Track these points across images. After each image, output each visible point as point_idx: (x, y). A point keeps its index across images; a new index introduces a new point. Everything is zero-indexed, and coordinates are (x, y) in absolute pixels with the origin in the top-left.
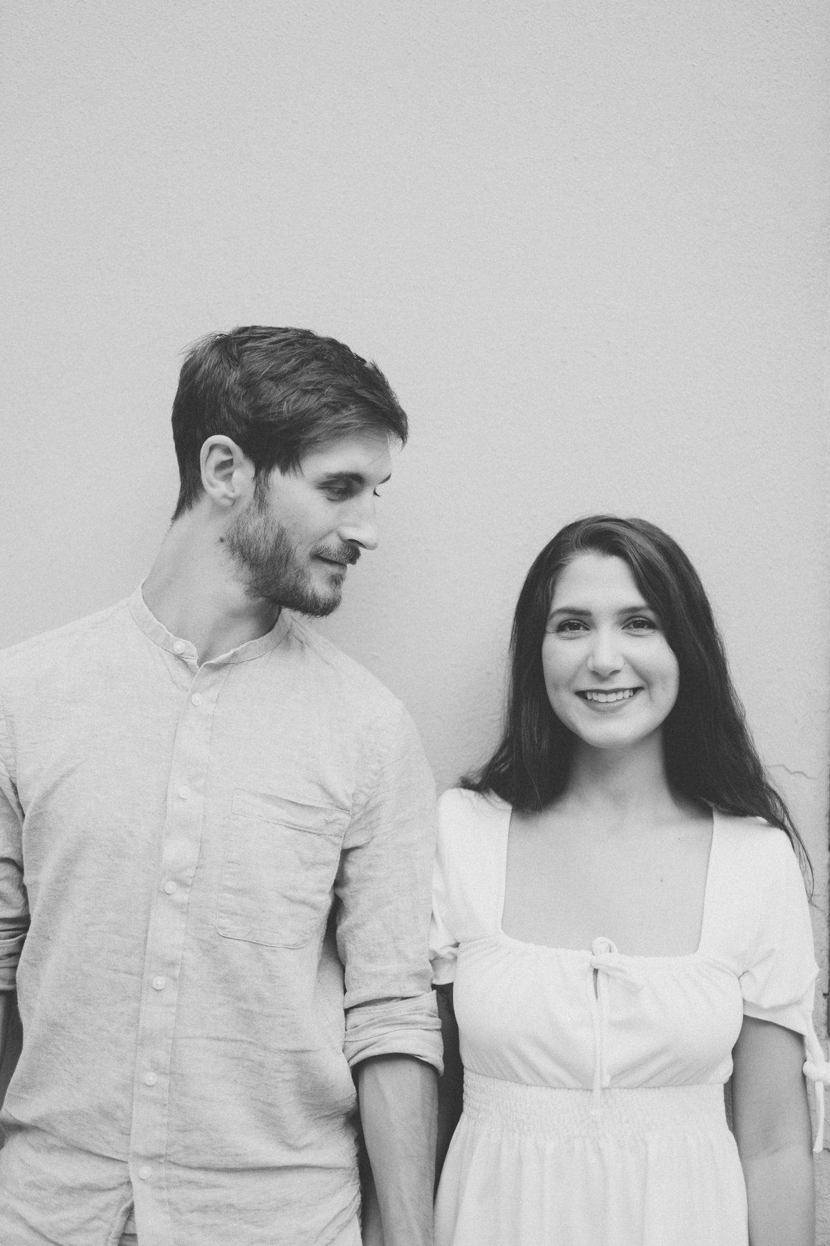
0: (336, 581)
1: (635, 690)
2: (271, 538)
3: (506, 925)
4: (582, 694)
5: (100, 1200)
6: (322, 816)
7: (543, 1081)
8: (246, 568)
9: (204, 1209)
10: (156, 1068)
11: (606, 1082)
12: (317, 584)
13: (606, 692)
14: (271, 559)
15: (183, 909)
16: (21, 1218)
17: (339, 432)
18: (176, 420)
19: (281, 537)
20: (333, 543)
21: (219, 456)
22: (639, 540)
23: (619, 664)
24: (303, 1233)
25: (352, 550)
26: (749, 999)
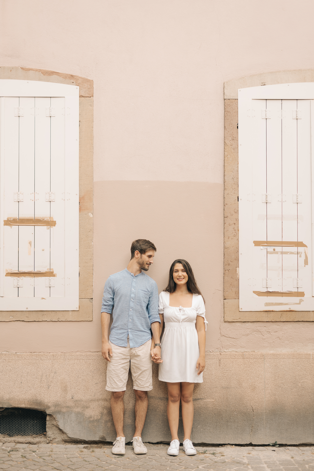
0: (148, 267)
1: (184, 278)
2: (142, 262)
3: (170, 305)
4: (178, 279)
5: (125, 334)
6: (147, 293)
7: (175, 322)
8: (139, 265)
9: (136, 335)
10: (131, 319)
11: (181, 321)
12: (146, 267)
13: (180, 278)
14: (142, 264)
15: (133, 302)
16: (115, 338)
17: (150, 250)
18: (131, 249)
19: (143, 262)
20: (148, 262)
21: (137, 253)
22: (183, 262)
23: (182, 275)
24: (146, 339)
25: (150, 263)
26: (197, 313)
